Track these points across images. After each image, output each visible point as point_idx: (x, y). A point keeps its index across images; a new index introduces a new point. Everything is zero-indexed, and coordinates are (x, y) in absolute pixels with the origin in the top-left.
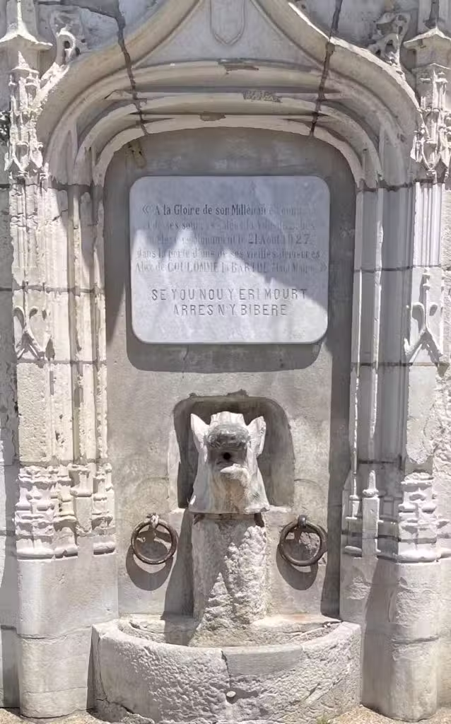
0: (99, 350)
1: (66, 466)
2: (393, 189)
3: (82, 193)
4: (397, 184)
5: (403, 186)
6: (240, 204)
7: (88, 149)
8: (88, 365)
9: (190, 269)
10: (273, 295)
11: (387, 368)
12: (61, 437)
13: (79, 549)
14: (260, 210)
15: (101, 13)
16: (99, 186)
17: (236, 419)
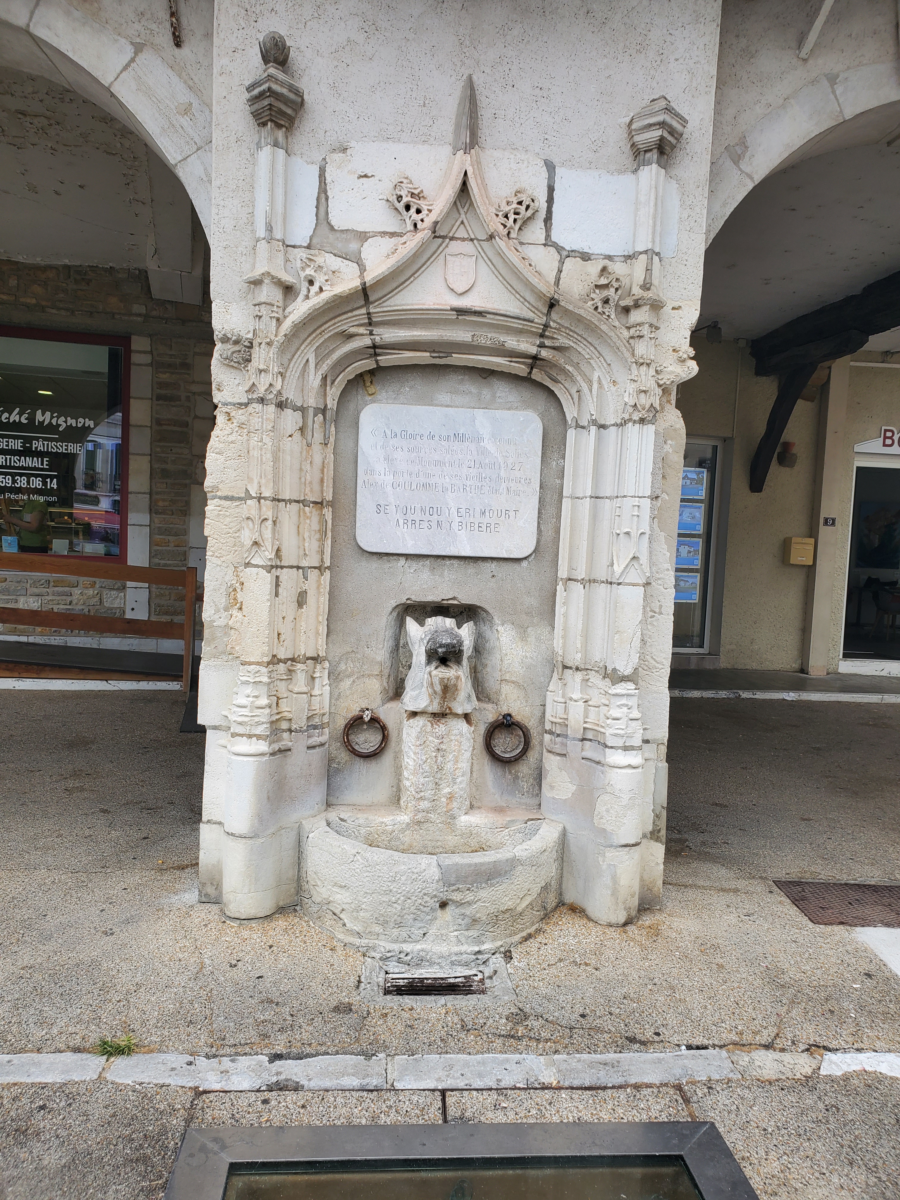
0: (324, 556)
1: (286, 663)
2: (603, 427)
3: (315, 415)
4: (608, 423)
5: (613, 425)
6: (461, 432)
7: (324, 376)
8: (313, 569)
9: (412, 488)
10: (487, 514)
11: (592, 584)
12: (282, 637)
13: (293, 745)
14: (479, 439)
15: (344, 258)
16: (332, 409)
17: (449, 622)
